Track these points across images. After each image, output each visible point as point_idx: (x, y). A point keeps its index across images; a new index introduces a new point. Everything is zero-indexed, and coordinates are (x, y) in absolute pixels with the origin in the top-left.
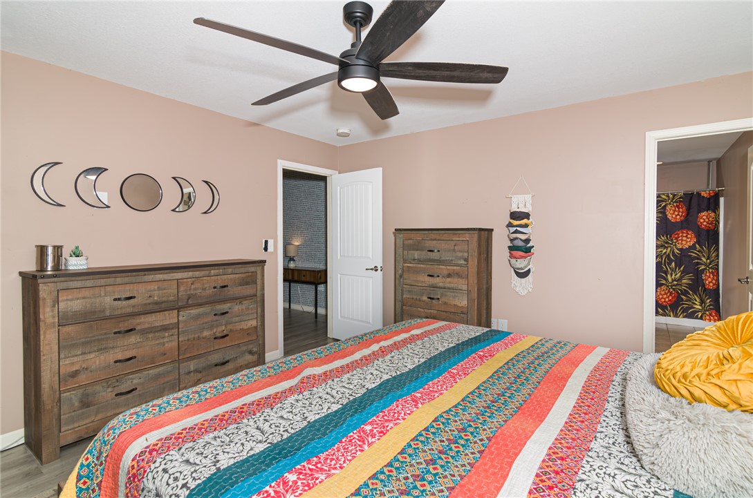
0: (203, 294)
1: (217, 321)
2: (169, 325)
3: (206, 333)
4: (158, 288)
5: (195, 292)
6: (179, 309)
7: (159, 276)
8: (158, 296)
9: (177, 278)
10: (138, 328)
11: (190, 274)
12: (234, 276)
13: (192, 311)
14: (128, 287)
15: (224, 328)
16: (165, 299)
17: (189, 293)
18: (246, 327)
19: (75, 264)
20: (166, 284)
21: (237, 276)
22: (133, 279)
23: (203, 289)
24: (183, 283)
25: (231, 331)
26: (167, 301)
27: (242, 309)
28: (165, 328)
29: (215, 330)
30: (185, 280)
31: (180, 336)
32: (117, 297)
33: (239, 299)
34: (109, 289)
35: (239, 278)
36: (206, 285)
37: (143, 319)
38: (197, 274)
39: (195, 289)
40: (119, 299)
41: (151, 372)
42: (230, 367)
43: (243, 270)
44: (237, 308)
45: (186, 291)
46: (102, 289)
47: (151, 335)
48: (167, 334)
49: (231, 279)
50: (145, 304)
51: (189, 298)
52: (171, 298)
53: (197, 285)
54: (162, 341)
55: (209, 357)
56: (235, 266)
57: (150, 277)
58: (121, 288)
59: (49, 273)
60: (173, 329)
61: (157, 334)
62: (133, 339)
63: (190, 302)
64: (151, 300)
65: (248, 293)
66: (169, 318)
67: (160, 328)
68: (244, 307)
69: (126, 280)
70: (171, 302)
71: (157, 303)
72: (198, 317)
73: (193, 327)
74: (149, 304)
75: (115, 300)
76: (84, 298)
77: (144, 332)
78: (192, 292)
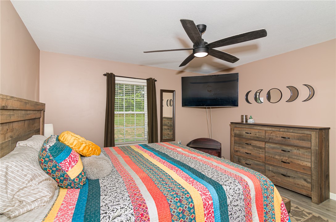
0: (276, 139)
1: (283, 153)
2: (262, 147)
3: (277, 157)
4: (258, 132)
5: (272, 137)
6: (266, 142)
7: (259, 128)
8: (258, 135)
9: (265, 129)
10: (252, 144)
11: (270, 129)
12: (294, 134)
13: (271, 145)
14: (249, 129)
15: (287, 158)
16: (260, 137)
17: (269, 137)
18: (302, 164)
19: (250, 121)
20: (261, 131)
21: (296, 134)
22: (251, 127)
23: (276, 137)
24: (267, 132)
25: (291, 162)
26: (261, 138)
27: (299, 153)
28: (260, 148)
29: (282, 158)
30: (268, 131)
31: (266, 153)
32: (246, 132)
33: (298, 147)
34: (245, 129)
35: (297, 136)
36: (278, 135)
37: (253, 142)
38: (273, 129)
39: (272, 136)
40: (248, 133)
41: (255, 162)
42: (290, 180)
43: (300, 132)
44: (295, 151)
45: (268, 135)
46: (243, 129)
47: (255, 148)
48: (261, 150)
49: (292, 135)
50: (254, 137)
51: (270, 139)
52: (263, 137)
53: (273, 134)
54: (259, 152)
55: (279, 169)
56: (294, 129)
57: (255, 127)
58: (247, 129)
59: (244, 123)
60: (263, 149)
61: (258, 149)
62: (250, 147)
63: (270, 141)
64: (255, 136)
65: (304, 146)
66: (262, 144)
67: (258, 147)
68: (301, 153)
69: (249, 127)
70: (263, 138)
71: (257, 137)
72: (273, 148)
73: (271, 152)
74: (255, 137)
75: (246, 133)
76: (239, 130)
77: (254, 146)
78: (271, 137)
